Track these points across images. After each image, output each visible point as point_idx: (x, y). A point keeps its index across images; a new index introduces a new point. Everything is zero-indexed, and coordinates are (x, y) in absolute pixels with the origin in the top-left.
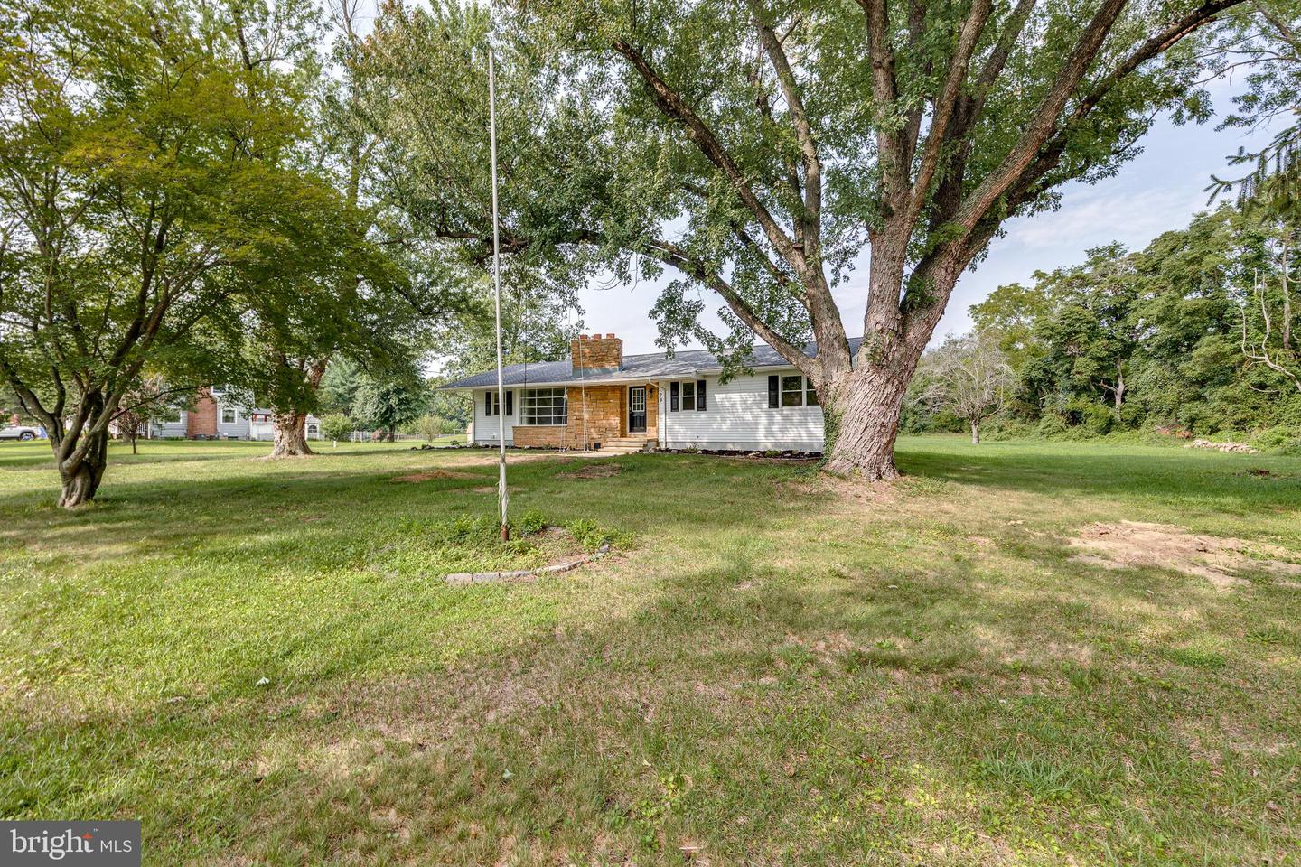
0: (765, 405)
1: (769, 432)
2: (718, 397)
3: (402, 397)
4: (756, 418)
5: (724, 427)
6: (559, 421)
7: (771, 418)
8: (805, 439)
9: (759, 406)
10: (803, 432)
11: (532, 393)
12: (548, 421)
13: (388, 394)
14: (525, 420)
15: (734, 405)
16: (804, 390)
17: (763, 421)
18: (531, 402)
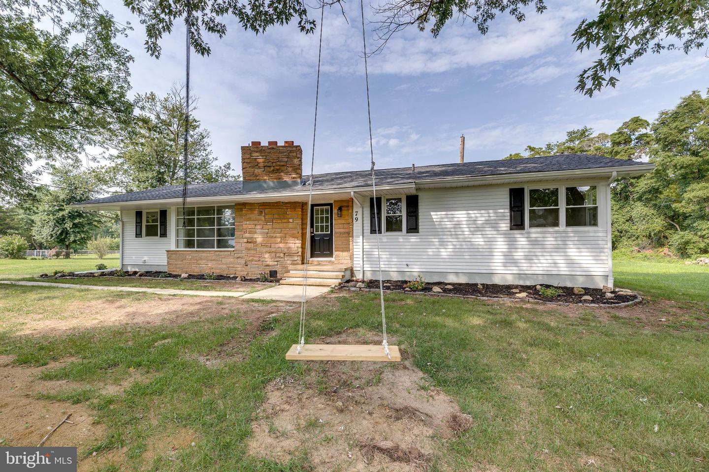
0: (505, 226)
1: (509, 259)
2: (436, 216)
3: (76, 221)
4: (490, 242)
5: (444, 253)
6: (222, 244)
7: (512, 244)
8: (563, 269)
9: (494, 226)
10: (561, 261)
11: (191, 212)
12: (210, 244)
13: (63, 219)
14: (182, 243)
15: (458, 225)
16: (562, 207)
17: (501, 245)
18: (191, 222)
